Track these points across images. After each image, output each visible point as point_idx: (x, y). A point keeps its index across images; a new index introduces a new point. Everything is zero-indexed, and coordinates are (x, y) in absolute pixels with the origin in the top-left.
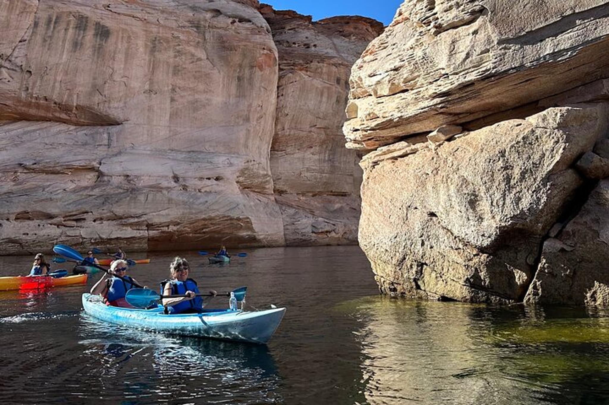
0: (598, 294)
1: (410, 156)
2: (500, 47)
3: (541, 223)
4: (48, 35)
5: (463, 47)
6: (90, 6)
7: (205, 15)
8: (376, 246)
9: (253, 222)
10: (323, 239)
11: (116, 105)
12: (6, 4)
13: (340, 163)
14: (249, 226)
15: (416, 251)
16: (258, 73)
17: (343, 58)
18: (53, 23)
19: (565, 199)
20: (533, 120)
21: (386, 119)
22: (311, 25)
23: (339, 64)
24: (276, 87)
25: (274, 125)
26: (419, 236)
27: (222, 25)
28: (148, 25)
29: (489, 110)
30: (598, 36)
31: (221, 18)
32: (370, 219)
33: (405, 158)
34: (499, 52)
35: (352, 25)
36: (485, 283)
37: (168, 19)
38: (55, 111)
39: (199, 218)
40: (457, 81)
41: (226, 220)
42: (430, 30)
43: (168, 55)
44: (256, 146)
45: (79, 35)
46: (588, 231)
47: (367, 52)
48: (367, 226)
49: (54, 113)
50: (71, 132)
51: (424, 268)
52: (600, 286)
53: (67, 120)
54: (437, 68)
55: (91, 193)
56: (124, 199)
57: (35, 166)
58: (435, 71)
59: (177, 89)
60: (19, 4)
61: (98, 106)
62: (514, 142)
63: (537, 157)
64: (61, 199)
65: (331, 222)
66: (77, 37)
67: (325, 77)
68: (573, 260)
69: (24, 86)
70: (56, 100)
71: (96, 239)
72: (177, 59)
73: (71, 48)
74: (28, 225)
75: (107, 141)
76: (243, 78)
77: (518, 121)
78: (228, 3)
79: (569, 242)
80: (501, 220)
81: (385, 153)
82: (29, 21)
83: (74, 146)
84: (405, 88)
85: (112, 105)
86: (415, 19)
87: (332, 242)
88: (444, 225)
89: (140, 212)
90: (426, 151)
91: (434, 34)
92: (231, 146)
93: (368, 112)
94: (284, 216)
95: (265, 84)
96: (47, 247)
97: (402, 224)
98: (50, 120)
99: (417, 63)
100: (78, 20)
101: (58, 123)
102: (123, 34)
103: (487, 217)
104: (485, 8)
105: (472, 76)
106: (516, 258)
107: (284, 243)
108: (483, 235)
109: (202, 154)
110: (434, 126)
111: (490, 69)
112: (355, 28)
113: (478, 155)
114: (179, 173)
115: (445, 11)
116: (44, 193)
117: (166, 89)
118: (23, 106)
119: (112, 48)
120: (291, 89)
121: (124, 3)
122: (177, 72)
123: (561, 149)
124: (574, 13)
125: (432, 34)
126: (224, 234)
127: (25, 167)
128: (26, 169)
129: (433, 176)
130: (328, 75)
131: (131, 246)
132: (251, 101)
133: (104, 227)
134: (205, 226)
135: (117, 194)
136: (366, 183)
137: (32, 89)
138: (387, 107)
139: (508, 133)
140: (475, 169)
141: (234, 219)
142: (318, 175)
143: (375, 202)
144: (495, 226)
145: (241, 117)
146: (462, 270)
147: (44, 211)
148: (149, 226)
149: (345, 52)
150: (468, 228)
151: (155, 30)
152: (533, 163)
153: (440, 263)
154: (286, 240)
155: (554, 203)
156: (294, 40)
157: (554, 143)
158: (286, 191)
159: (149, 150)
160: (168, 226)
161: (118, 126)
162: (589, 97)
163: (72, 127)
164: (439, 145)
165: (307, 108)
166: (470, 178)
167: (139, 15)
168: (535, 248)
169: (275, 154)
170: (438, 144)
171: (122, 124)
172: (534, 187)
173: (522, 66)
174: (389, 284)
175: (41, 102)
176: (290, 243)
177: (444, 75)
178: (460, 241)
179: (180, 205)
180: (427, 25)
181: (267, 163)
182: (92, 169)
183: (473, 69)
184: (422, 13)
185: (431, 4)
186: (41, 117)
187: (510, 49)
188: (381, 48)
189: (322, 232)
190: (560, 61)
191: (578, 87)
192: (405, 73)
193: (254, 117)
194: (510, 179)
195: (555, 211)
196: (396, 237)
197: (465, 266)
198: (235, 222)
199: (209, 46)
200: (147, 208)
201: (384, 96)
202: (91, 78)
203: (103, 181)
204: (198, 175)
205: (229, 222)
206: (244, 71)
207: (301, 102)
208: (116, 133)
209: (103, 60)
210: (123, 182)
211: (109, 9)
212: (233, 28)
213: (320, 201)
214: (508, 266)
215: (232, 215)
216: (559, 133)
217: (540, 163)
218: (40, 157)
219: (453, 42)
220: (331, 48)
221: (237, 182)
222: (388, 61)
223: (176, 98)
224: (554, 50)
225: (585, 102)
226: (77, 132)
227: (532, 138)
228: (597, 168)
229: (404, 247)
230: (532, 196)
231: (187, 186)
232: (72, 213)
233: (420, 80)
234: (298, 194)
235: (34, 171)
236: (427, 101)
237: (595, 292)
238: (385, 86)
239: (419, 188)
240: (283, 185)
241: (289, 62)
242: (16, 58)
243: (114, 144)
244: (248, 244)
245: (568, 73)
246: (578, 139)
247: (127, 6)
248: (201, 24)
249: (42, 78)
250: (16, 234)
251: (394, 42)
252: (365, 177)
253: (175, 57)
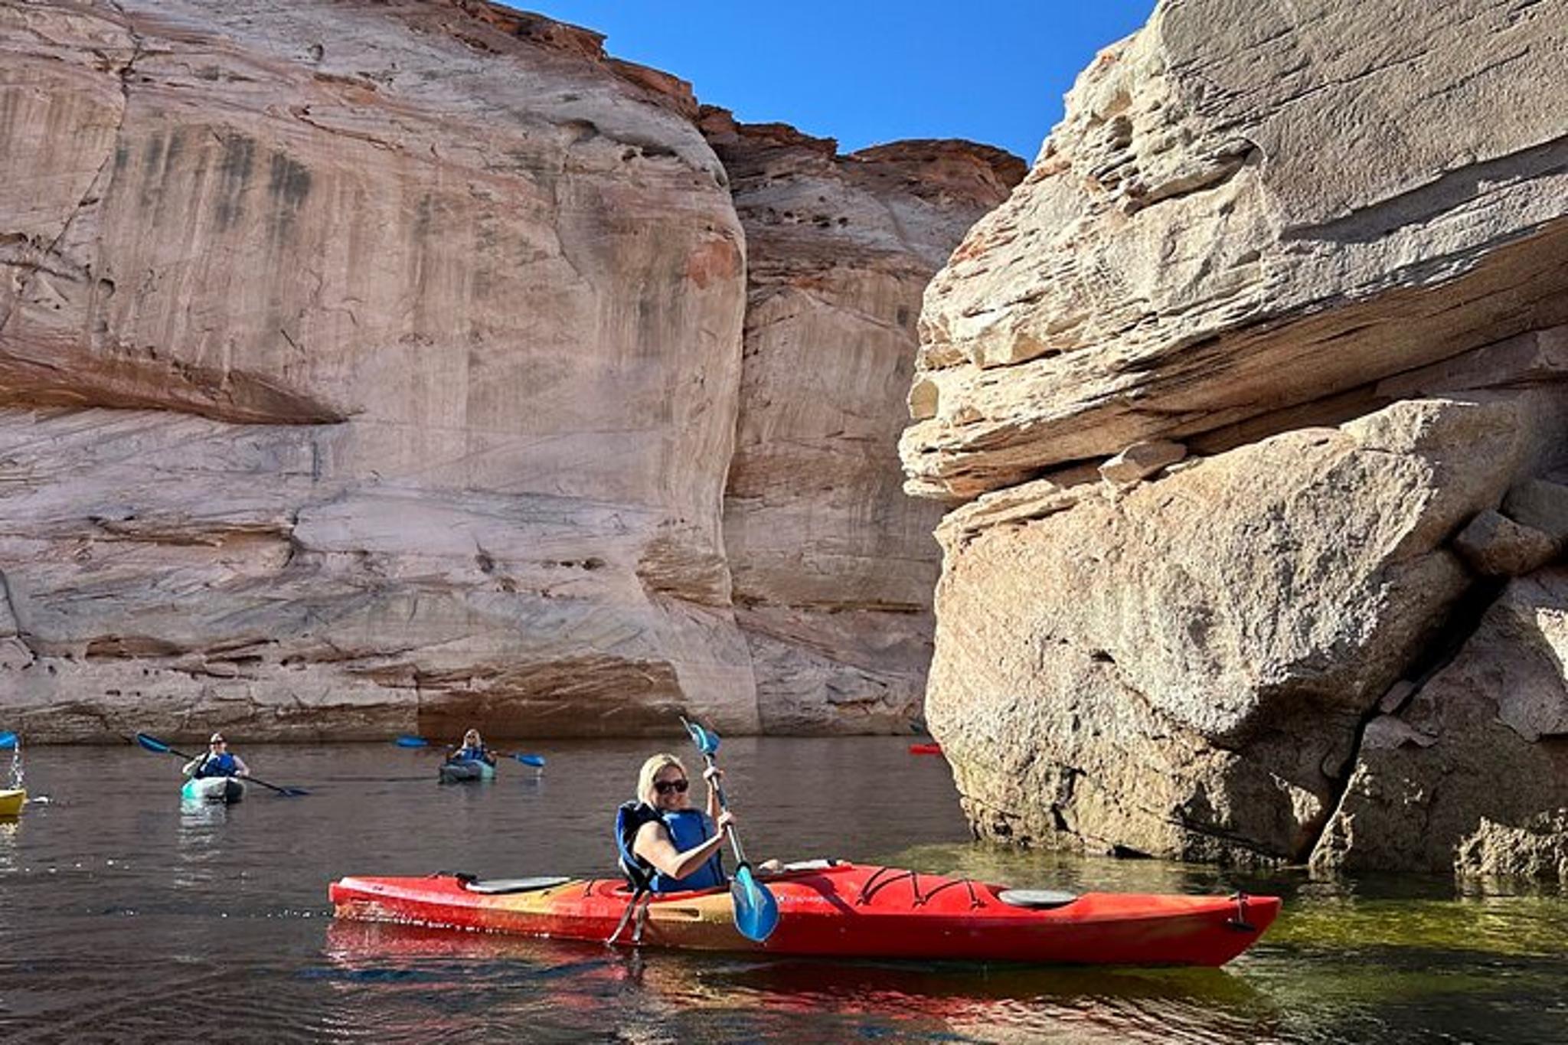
0: (1487, 846)
1: (1056, 515)
2: (1288, 247)
3: (1361, 679)
4: (153, 187)
5: (1196, 244)
6: (258, 111)
7: (555, 135)
8: (965, 728)
9: (679, 672)
10: (857, 718)
11: (330, 373)
12: (44, 105)
13: (903, 529)
14: (669, 682)
15: (1060, 741)
16: (693, 293)
17: (916, 256)
18: (164, 154)
19: (1424, 623)
20: (1357, 429)
21: (1001, 424)
22: (833, 164)
23: (907, 271)
24: (740, 330)
25: (734, 429)
26: (1070, 705)
27: (601, 165)
28: (409, 162)
29: (1256, 403)
30: (1529, 222)
31: (596, 144)
32: (956, 665)
33: (1045, 520)
34: (1284, 259)
35: (943, 164)
36: (1219, 818)
37: (459, 147)
38: (177, 385)
39: (545, 661)
40: (1178, 330)
41: (611, 668)
42: (1115, 200)
43: (459, 242)
44: (689, 482)
45: (232, 186)
46: (1474, 701)
47: (964, 250)
48: (947, 683)
49: (173, 390)
50: (219, 440)
51: (1077, 782)
52: (1491, 830)
53: (208, 407)
54: (1131, 297)
55: (275, 594)
56: (358, 611)
57: (130, 524)
58: (1125, 305)
59: (486, 334)
60: (76, 104)
61: (286, 372)
62: (1307, 485)
63: (1358, 522)
64: (198, 608)
65: (876, 678)
66: (226, 191)
67: (868, 305)
68: (1432, 767)
69: (97, 319)
70: (177, 356)
71: (287, 709)
72: (482, 254)
73: (212, 222)
74: (119, 670)
75: (310, 463)
76: (656, 307)
77: (1323, 433)
78: (616, 105)
79: (1425, 726)
80: (1263, 672)
81: (996, 509)
82: (101, 149)
83: (227, 475)
84: (1050, 346)
85: (319, 372)
86: (1082, 169)
87: (878, 728)
88: (1129, 681)
89: (397, 642)
90: (1095, 504)
91: (1126, 210)
92: (625, 481)
93: (958, 406)
94: (758, 661)
95: (711, 324)
96: (168, 725)
97: (1030, 677)
98: (163, 408)
99: (1081, 285)
100: (229, 147)
101: (185, 416)
102: (342, 185)
103: (1230, 665)
104: (1254, 147)
105: (1214, 321)
106: (1297, 761)
107: (756, 728)
108: (1220, 706)
109: (551, 502)
110: (1118, 442)
111: (1259, 302)
112: (951, 174)
113: (1217, 515)
114: (495, 550)
115: (1157, 152)
116: (155, 591)
117: (457, 331)
118: (94, 371)
119: (317, 224)
120: (778, 337)
121: (344, 102)
122: (483, 287)
123: (1420, 503)
124: (1474, 163)
125: (1121, 210)
126: (606, 700)
127: (106, 527)
128: (110, 531)
129: (1108, 564)
130: (877, 302)
131: (377, 725)
132: (675, 367)
133: (309, 679)
134: (560, 682)
135: (339, 598)
136: (948, 581)
137: (117, 327)
138: (1007, 392)
139: (1295, 462)
140: (1209, 548)
141: (631, 665)
142: (846, 561)
143: (967, 626)
144: (1248, 683)
145: (649, 408)
146: (1166, 787)
147: (158, 637)
148: (422, 679)
149: (923, 238)
150: (1184, 690)
151: (426, 175)
152: (1350, 536)
153: (1116, 769)
154: (762, 720)
155: (1396, 633)
156: (788, 206)
157: (1404, 487)
158: (763, 599)
159: (418, 489)
160: (468, 679)
161: (336, 427)
162: (1501, 375)
163: (221, 428)
164: (1128, 491)
165: (820, 387)
166: (1195, 572)
167: (383, 135)
168: (1344, 740)
169: (737, 505)
170: (1124, 486)
171: (346, 420)
172: (1348, 592)
173: (1337, 295)
174: (994, 817)
175: (141, 360)
176: (774, 727)
177: (1147, 315)
178: (1165, 718)
179: (496, 628)
180: (1109, 186)
181: (716, 526)
182: (276, 534)
183: (1218, 303)
184: (1097, 155)
185: (1122, 134)
186: (142, 399)
187: (1310, 251)
188: (998, 242)
189: (853, 703)
190: (1432, 284)
191: (1477, 348)
192: (1053, 309)
193: (682, 409)
194: (1292, 574)
195: (1398, 653)
196: (1013, 709)
197: (1174, 777)
198: (636, 673)
199: (565, 219)
200: (415, 634)
201: (1002, 365)
202: (266, 302)
203: (305, 565)
204: (540, 554)
205: (619, 672)
206: (658, 289)
207: (804, 370)
208: (334, 443)
209: (295, 253)
210: (354, 568)
211: (307, 117)
212: (629, 171)
213: (851, 623)
214: (1277, 779)
215: (626, 656)
216: (1417, 464)
217: (1366, 538)
218: (143, 501)
219: (1172, 233)
220: (884, 228)
221: (640, 574)
222: (1014, 276)
223: (482, 358)
224: (1418, 256)
225: (1488, 388)
226: (234, 440)
227: (1351, 475)
228: (1505, 550)
229: (1033, 731)
230: (1342, 615)
231: (513, 582)
232: (225, 644)
233: (1089, 328)
234: (793, 607)
235: (129, 535)
236: (1101, 381)
237: (1480, 844)
238: (1005, 341)
239: (1073, 594)
240: (756, 583)
241: (776, 264)
242: (74, 245)
243: (329, 470)
244: (667, 728)
245: (1452, 314)
246: (1464, 478)
247: (353, 111)
248: (545, 162)
249: (141, 298)
250: (90, 691)
251: (1033, 227)
252: (946, 565)
253: (479, 247)
